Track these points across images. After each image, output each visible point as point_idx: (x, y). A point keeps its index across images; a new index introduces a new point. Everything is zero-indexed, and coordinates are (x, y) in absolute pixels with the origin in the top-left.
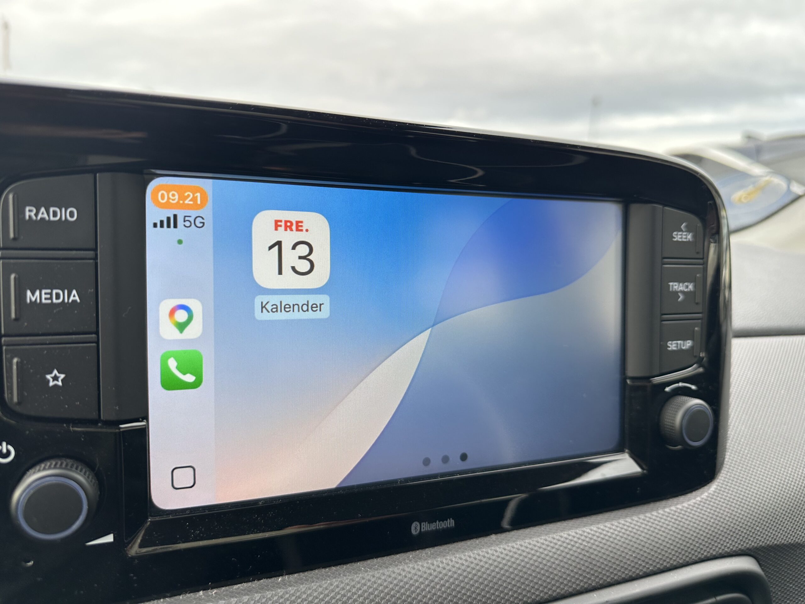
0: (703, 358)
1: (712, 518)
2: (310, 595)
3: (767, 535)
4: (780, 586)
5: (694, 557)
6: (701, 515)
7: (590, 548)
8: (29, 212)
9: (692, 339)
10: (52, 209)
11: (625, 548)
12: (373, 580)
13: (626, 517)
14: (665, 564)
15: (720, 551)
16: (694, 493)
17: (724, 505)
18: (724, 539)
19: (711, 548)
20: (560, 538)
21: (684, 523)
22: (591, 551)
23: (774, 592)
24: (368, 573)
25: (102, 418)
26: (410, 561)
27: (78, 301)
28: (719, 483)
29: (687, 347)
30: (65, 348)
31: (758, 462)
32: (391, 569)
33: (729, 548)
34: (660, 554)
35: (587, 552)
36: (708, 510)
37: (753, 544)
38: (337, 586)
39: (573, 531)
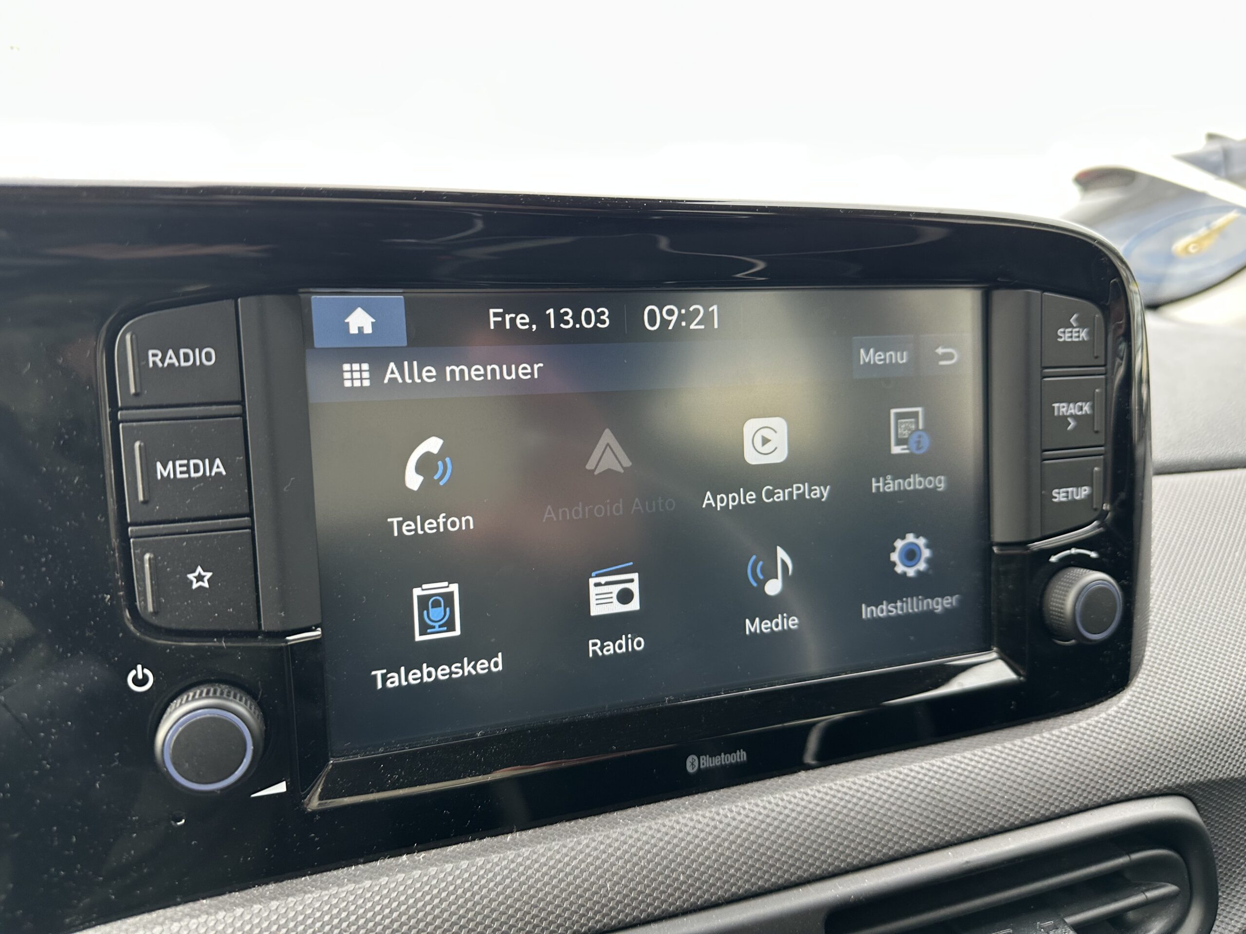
0: (1107, 512)
1: (1123, 742)
2: (551, 858)
3: (1207, 766)
4: (1229, 839)
5: (1095, 799)
6: (1107, 739)
7: (942, 788)
8: (154, 357)
9: (1091, 485)
10: (182, 351)
11: (994, 787)
12: (636, 836)
13: (995, 743)
14: (1052, 808)
15: (1136, 790)
16: (1097, 708)
17: (1142, 723)
18: (1141, 772)
19: (1122, 786)
20: (898, 775)
21: (1081, 751)
22: (943, 792)
23: (1220, 848)
24: (629, 827)
25: (263, 628)
26: (687, 809)
27: (224, 473)
28: (1135, 691)
29: (1083, 497)
30: (210, 536)
31: (1196, 660)
32: (660, 821)
33: (1148, 785)
34: (1045, 794)
35: (938, 793)
36: (1118, 732)
37: (1186, 779)
38: (588, 846)
39: (917, 764)
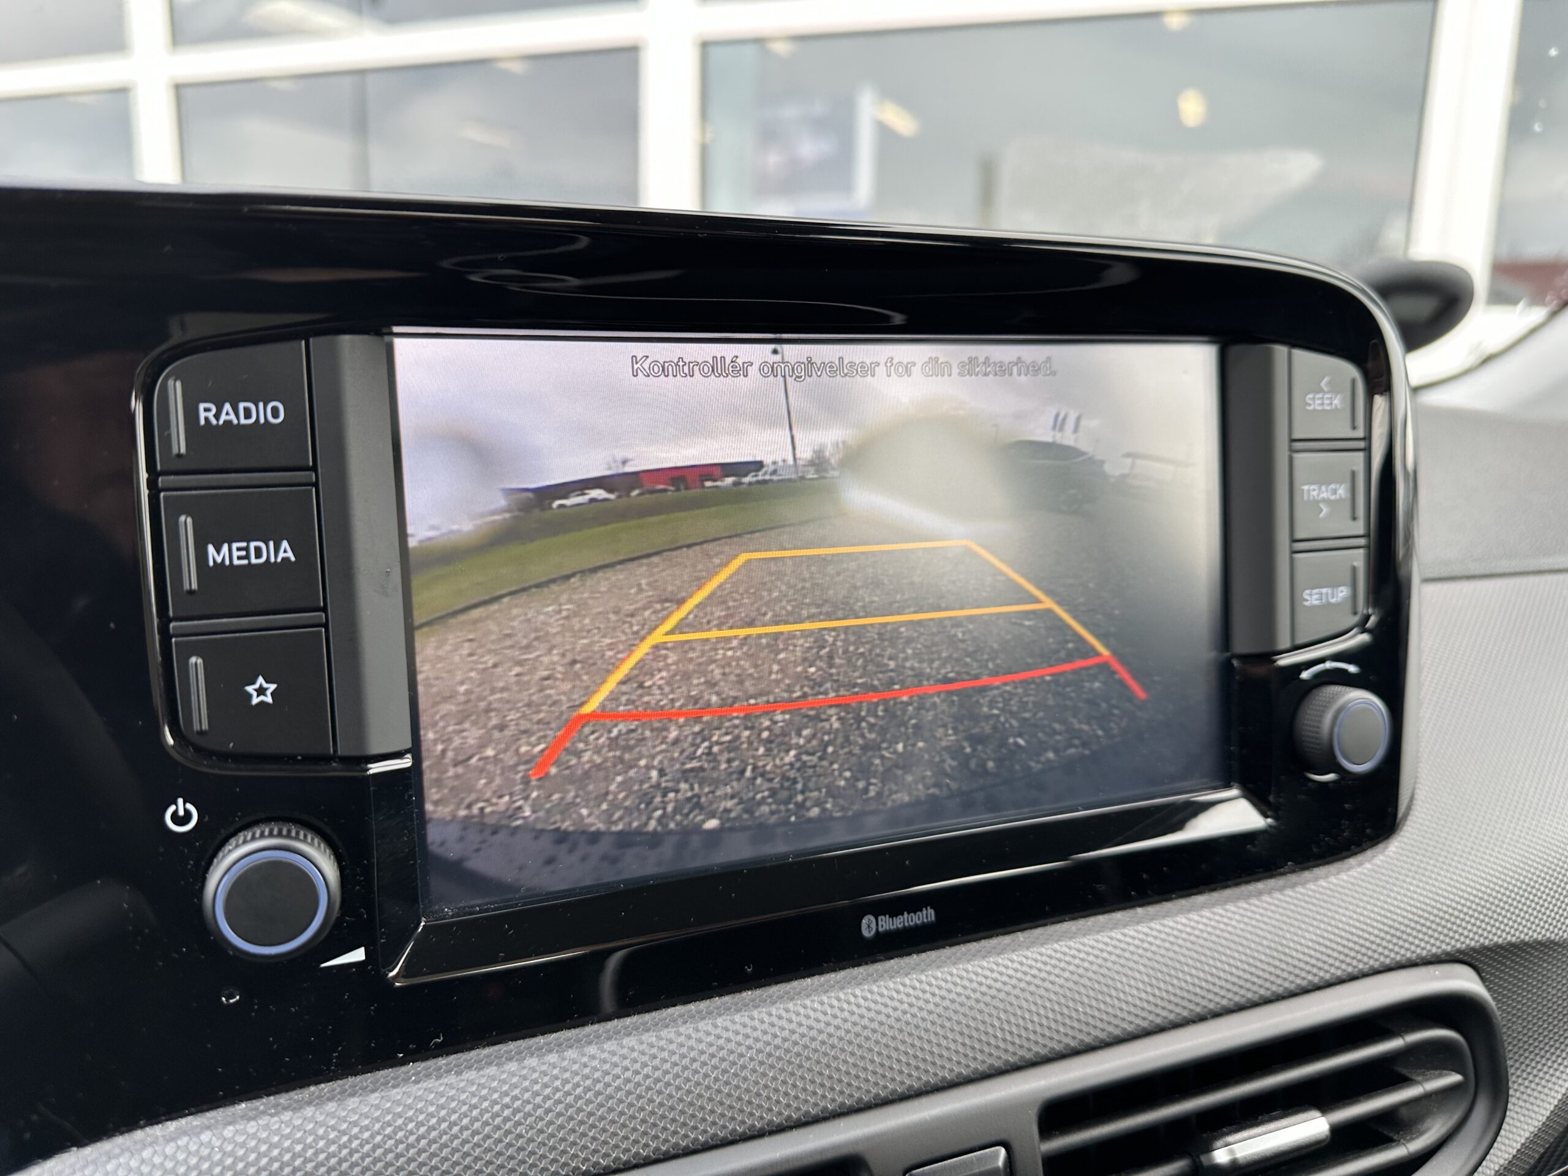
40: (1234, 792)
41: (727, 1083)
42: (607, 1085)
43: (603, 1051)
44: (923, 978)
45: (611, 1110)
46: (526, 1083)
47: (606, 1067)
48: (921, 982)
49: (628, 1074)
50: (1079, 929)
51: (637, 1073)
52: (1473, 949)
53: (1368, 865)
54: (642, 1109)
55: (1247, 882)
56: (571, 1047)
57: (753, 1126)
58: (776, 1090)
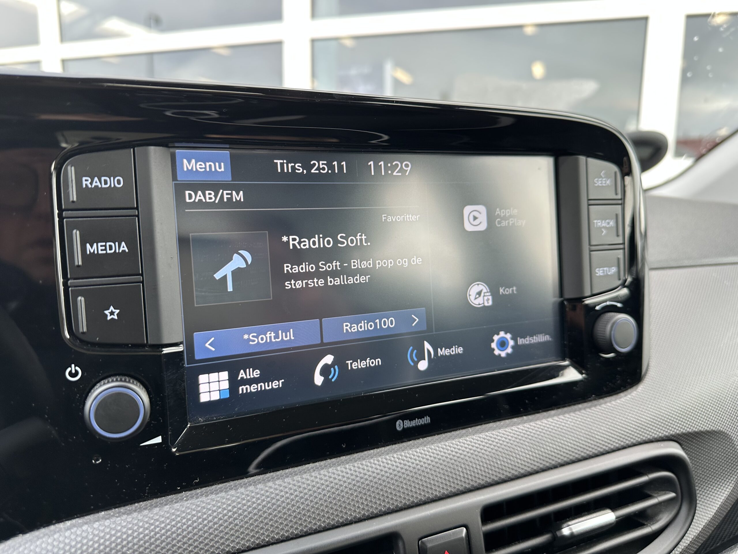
40: (567, 363)
41: (334, 499)
42: (278, 500)
43: (275, 485)
44: (425, 449)
45: (280, 512)
46: (239, 500)
47: (277, 492)
48: (424, 451)
49: (288, 495)
50: (497, 426)
51: (292, 494)
52: (678, 435)
53: (629, 396)
54: (294, 511)
55: (574, 405)
56: (260, 483)
57: (347, 519)
58: (358, 502)
